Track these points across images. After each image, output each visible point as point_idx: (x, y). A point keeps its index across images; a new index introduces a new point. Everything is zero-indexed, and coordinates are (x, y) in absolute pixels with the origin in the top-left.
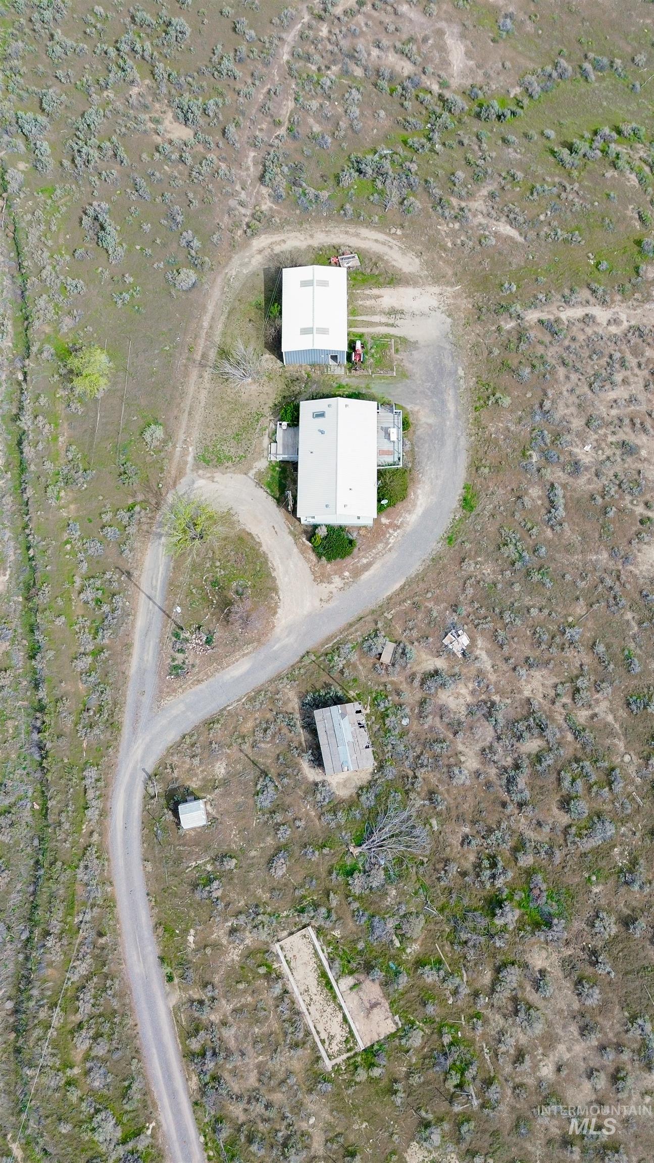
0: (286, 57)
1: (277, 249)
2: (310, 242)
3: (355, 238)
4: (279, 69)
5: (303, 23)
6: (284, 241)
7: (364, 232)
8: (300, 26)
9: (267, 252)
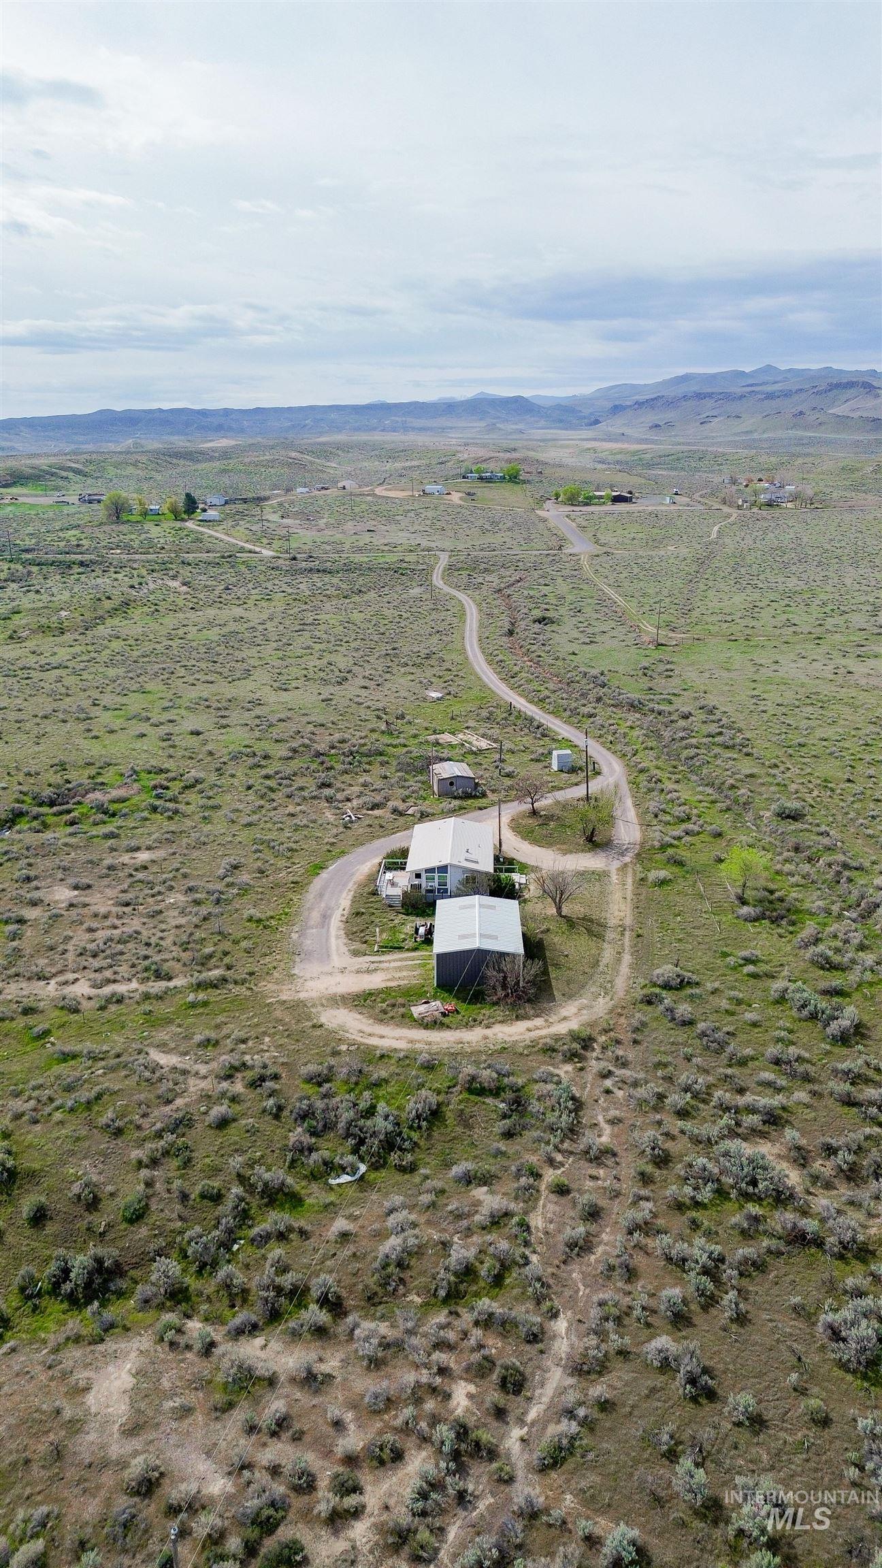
0: (561, 1325)
1: (539, 1022)
2: (488, 1032)
3: (416, 1038)
4: (573, 1298)
5: (521, 1421)
6: (529, 1030)
7: (402, 1045)
8: (532, 1414)
9: (553, 1018)
